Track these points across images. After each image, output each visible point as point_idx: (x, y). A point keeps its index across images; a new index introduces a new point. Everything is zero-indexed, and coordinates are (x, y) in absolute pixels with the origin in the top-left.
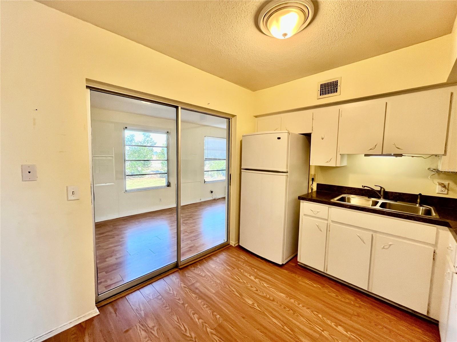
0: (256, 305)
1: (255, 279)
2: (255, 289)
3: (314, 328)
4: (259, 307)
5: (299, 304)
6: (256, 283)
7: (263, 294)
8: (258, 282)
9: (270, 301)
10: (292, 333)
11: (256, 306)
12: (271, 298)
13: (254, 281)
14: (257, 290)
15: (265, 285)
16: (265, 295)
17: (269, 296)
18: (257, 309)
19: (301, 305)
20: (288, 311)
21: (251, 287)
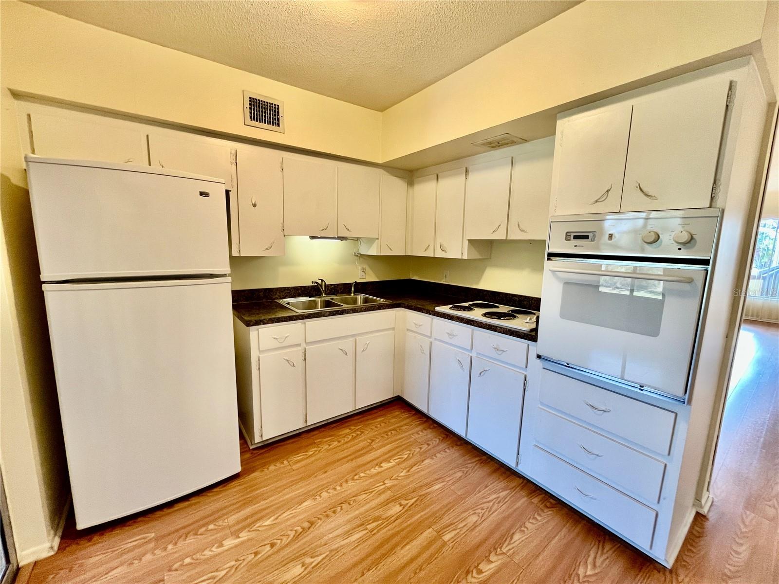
0: (308, 560)
1: (238, 537)
2: (268, 548)
3: (379, 491)
4: (317, 556)
5: (335, 489)
6: (249, 540)
7: (288, 536)
8: (253, 535)
9: (311, 529)
10: (380, 522)
11: (312, 560)
12: (306, 525)
13: (242, 543)
14: (272, 545)
15: (268, 522)
16: (292, 534)
17: (300, 528)
18: (319, 560)
19: (338, 488)
20: (341, 509)
21: (256, 554)
